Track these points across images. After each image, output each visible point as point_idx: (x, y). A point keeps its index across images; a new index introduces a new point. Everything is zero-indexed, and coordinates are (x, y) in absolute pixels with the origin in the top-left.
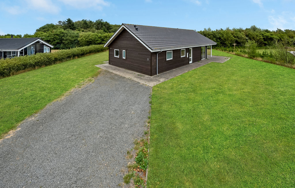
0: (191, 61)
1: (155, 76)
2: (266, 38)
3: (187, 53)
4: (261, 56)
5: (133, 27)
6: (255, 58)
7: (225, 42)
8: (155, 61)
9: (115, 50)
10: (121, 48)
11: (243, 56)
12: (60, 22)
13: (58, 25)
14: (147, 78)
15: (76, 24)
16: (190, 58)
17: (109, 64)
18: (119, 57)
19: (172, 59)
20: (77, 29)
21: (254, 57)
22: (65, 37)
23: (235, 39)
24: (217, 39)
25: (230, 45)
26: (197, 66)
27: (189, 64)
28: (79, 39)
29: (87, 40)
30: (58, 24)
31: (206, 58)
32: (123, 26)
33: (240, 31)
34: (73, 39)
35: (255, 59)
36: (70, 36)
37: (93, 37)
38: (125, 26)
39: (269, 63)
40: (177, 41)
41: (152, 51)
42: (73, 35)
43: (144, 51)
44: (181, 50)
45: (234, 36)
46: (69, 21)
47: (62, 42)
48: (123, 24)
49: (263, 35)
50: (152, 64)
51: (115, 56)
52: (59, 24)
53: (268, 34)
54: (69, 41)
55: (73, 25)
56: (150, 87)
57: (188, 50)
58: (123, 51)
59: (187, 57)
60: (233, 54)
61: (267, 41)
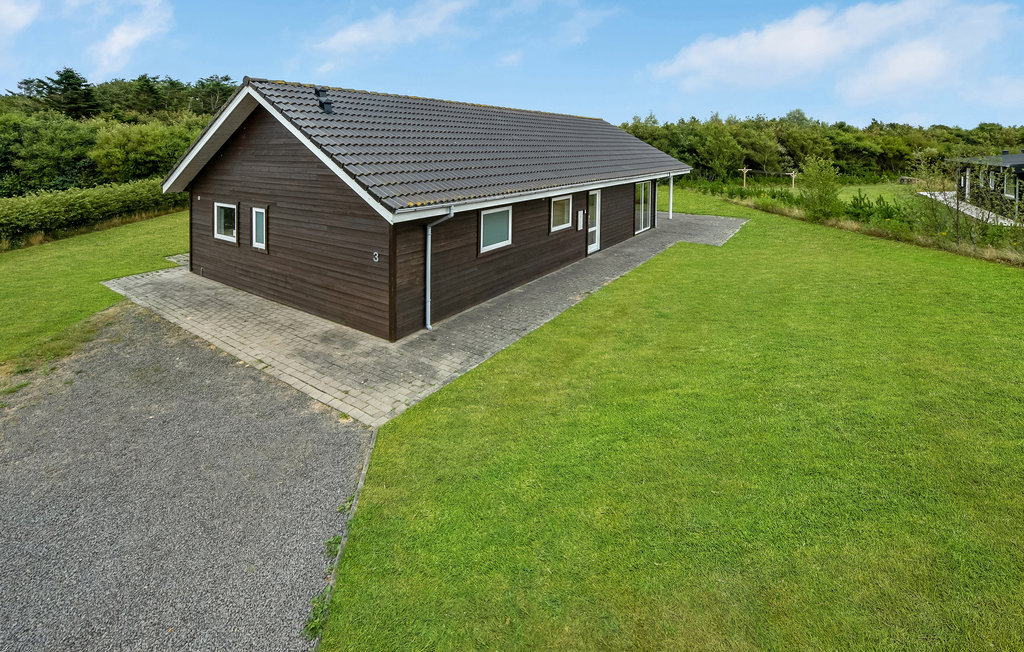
0: (593, 242)
1: (414, 336)
2: (844, 149)
3: (581, 213)
4: (847, 213)
5: (310, 97)
6: (833, 221)
7: (710, 165)
8: (416, 261)
9: (216, 204)
10: (245, 199)
11: (782, 214)
12: (27, 82)
13: (21, 96)
14: (368, 354)
15: (104, 93)
16: (590, 230)
17: (192, 270)
18: (233, 239)
19: (509, 242)
20: (105, 111)
21: (827, 215)
22: (25, 144)
23: (745, 151)
24: (684, 152)
25: (728, 173)
26: (622, 267)
27: (587, 255)
28: (92, 154)
29: (132, 156)
30: (17, 91)
31: (653, 225)
32: (249, 90)
33: (759, 124)
34: (69, 154)
35: (832, 226)
36: (52, 142)
37: (162, 144)
38: (256, 89)
39: (890, 239)
40: (536, 161)
41: (390, 218)
42: (72, 136)
43: (354, 215)
44: (553, 200)
45: (739, 143)
46: (69, 79)
47: (10, 167)
48: (247, 82)
49: (831, 138)
50: (398, 281)
51: (217, 236)
52: (23, 91)
53: (847, 137)
54: (46, 163)
55: (88, 94)
56: (365, 427)
57: (583, 200)
58: (255, 210)
59: (580, 227)
60: (748, 206)
61: (846, 160)
